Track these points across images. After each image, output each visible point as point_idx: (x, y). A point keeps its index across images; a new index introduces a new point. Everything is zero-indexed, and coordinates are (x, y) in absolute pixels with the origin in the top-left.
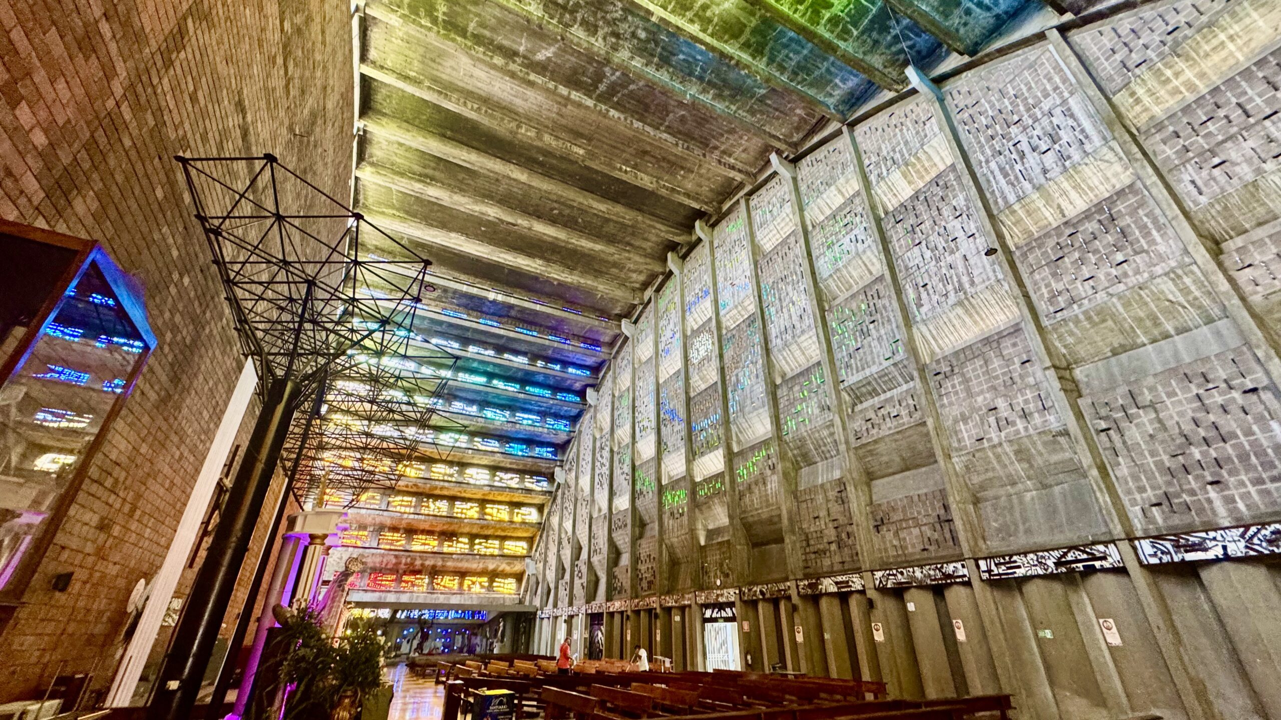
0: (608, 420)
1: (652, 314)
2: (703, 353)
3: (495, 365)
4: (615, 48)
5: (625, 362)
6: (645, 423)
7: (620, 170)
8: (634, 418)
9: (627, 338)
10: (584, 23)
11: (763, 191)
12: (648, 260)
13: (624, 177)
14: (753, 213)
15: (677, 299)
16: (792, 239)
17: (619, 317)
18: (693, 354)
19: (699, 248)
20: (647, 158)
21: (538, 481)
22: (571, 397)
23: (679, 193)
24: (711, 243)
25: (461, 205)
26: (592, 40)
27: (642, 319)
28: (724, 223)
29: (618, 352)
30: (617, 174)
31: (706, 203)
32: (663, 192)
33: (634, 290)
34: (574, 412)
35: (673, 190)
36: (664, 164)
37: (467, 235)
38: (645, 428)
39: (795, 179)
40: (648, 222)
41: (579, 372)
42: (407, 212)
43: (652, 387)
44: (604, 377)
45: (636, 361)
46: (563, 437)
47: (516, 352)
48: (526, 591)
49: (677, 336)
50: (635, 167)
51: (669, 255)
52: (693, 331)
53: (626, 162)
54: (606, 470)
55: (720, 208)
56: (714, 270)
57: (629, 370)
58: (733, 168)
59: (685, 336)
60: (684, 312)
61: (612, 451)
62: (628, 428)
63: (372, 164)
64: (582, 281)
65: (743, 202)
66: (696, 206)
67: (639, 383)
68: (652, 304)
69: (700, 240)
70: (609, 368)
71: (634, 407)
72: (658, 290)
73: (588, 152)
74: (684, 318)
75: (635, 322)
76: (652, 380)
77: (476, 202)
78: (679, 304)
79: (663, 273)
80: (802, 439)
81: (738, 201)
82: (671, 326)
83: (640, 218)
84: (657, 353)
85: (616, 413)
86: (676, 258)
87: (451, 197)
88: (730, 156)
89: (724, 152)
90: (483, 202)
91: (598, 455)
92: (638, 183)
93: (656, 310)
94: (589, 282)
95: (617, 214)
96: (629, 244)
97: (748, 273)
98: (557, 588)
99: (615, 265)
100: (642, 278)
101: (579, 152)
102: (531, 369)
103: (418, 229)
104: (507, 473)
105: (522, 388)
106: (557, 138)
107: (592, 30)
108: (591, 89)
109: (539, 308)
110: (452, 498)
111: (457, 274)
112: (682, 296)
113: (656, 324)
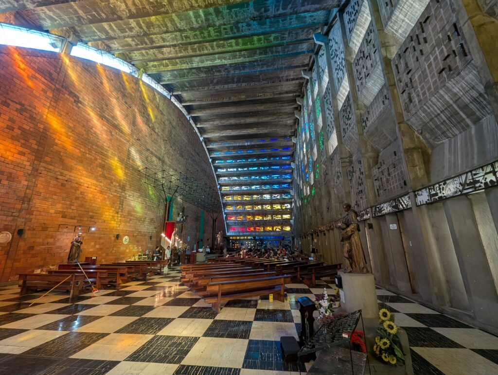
3: (258, 163)
4: (229, 72)
7: (259, 96)
9: (295, 143)
10: (216, 71)
12: (290, 115)
13: (261, 98)
17: (291, 136)
20: (265, 89)
21: (287, 195)
23: (282, 94)
24: (303, 105)
26: (222, 73)
27: (297, 136)
31: (295, 92)
32: (276, 96)
33: (291, 126)
36: (271, 88)
37: (231, 130)
41: (286, 158)
44: (294, 156)
46: (289, 180)
47: (263, 158)
50: (263, 93)
53: (260, 93)
56: (304, 117)
58: (293, 79)
64: (271, 130)
65: (305, 89)
68: (298, 130)
69: (300, 105)
72: (298, 126)
73: (246, 96)
77: (228, 121)
79: (297, 120)
86: (297, 113)
87: (221, 122)
92: (267, 97)
94: (274, 130)
96: (280, 113)
99: (279, 121)
100: (291, 122)
101: (243, 97)
102: (269, 161)
103: (218, 133)
104: (276, 194)
105: (270, 167)
106: (235, 96)
107: (220, 71)
108: (233, 82)
109: (261, 143)
110: (262, 204)
111: (235, 141)
112: (301, 127)
113: (299, 138)
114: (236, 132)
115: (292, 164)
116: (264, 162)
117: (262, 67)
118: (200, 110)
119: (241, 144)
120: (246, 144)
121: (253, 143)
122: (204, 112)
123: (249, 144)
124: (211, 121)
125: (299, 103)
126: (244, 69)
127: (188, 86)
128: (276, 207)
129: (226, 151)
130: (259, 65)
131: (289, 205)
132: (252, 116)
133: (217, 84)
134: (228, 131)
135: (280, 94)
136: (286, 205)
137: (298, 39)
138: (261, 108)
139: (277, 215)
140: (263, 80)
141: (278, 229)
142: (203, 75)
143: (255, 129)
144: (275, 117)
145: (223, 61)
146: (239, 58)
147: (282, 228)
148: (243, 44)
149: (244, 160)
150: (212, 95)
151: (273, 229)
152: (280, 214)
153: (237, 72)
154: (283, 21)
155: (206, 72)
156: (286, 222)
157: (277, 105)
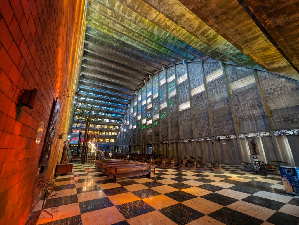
0: (132, 111)
1: (141, 91)
3: (110, 99)
4: (133, 50)
5: (136, 100)
7: (134, 67)
8: (137, 111)
9: (136, 95)
10: (127, 47)
11: (161, 72)
12: (140, 81)
14: (159, 76)
16: (165, 84)
17: (135, 91)
18: (148, 101)
20: (140, 65)
21: (119, 121)
22: (125, 106)
24: (152, 80)
26: (129, 49)
27: (139, 92)
28: (154, 76)
29: (134, 98)
31: (151, 72)
33: (138, 86)
34: (126, 108)
36: (143, 66)
37: (104, 76)
38: (139, 114)
39: (166, 72)
41: (127, 101)
43: (141, 106)
44: (132, 102)
45: (138, 100)
46: (124, 113)
48: (117, 142)
49: (145, 97)
51: (144, 80)
52: (148, 97)
53: (136, 65)
54: (132, 120)
55: (154, 73)
56: (152, 86)
57: (136, 102)
60: (147, 92)
61: (133, 117)
62: (136, 113)
65: (158, 74)
66: (149, 73)
67: (138, 105)
68: (141, 89)
69: (150, 79)
70: (133, 100)
71: (137, 109)
72: (142, 86)
73: (128, 64)
74: (147, 94)
77: (106, 70)
82: (144, 95)
84: (142, 100)
85: (134, 110)
86: (146, 81)
87: (100, 69)
88: (155, 65)
91: (130, 117)
92: (138, 69)
94: (129, 85)
96: (136, 78)
97: (158, 88)
98: (123, 141)
99: (134, 82)
100: (139, 84)
101: (126, 63)
102: (117, 100)
103: (94, 75)
104: (112, 120)
105: (115, 104)
106: (122, 61)
107: (129, 48)
108: (128, 55)
109: (118, 89)
110: (101, 125)
111: (101, 83)
112: (147, 89)
113: (142, 94)
114: (106, 78)
115: (129, 105)
116: (114, 100)
117: (150, 57)
118: (91, 57)
119: (105, 86)
120: (109, 87)
121: (113, 88)
122: (95, 60)
123: (111, 87)
124: (94, 66)
125: (150, 78)
126: (141, 53)
127: (100, 43)
128: (110, 127)
129: (92, 87)
130: (149, 56)
131: (118, 127)
132: (121, 74)
133: (119, 51)
134: (101, 76)
135: (145, 70)
136: (116, 127)
137: (177, 58)
138: (130, 72)
139: (109, 132)
140: (143, 61)
141: (107, 140)
142: (118, 44)
143: (118, 81)
144: (133, 79)
145: (138, 46)
146: (146, 49)
147: (110, 140)
148: (157, 47)
149: (102, 96)
150: (109, 54)
151: (104, 140)
152: (111, 132)
153: (137, 53)
154: (182, 51)
155: (121, 44)
156: (113, 137)
157: (139, 74)
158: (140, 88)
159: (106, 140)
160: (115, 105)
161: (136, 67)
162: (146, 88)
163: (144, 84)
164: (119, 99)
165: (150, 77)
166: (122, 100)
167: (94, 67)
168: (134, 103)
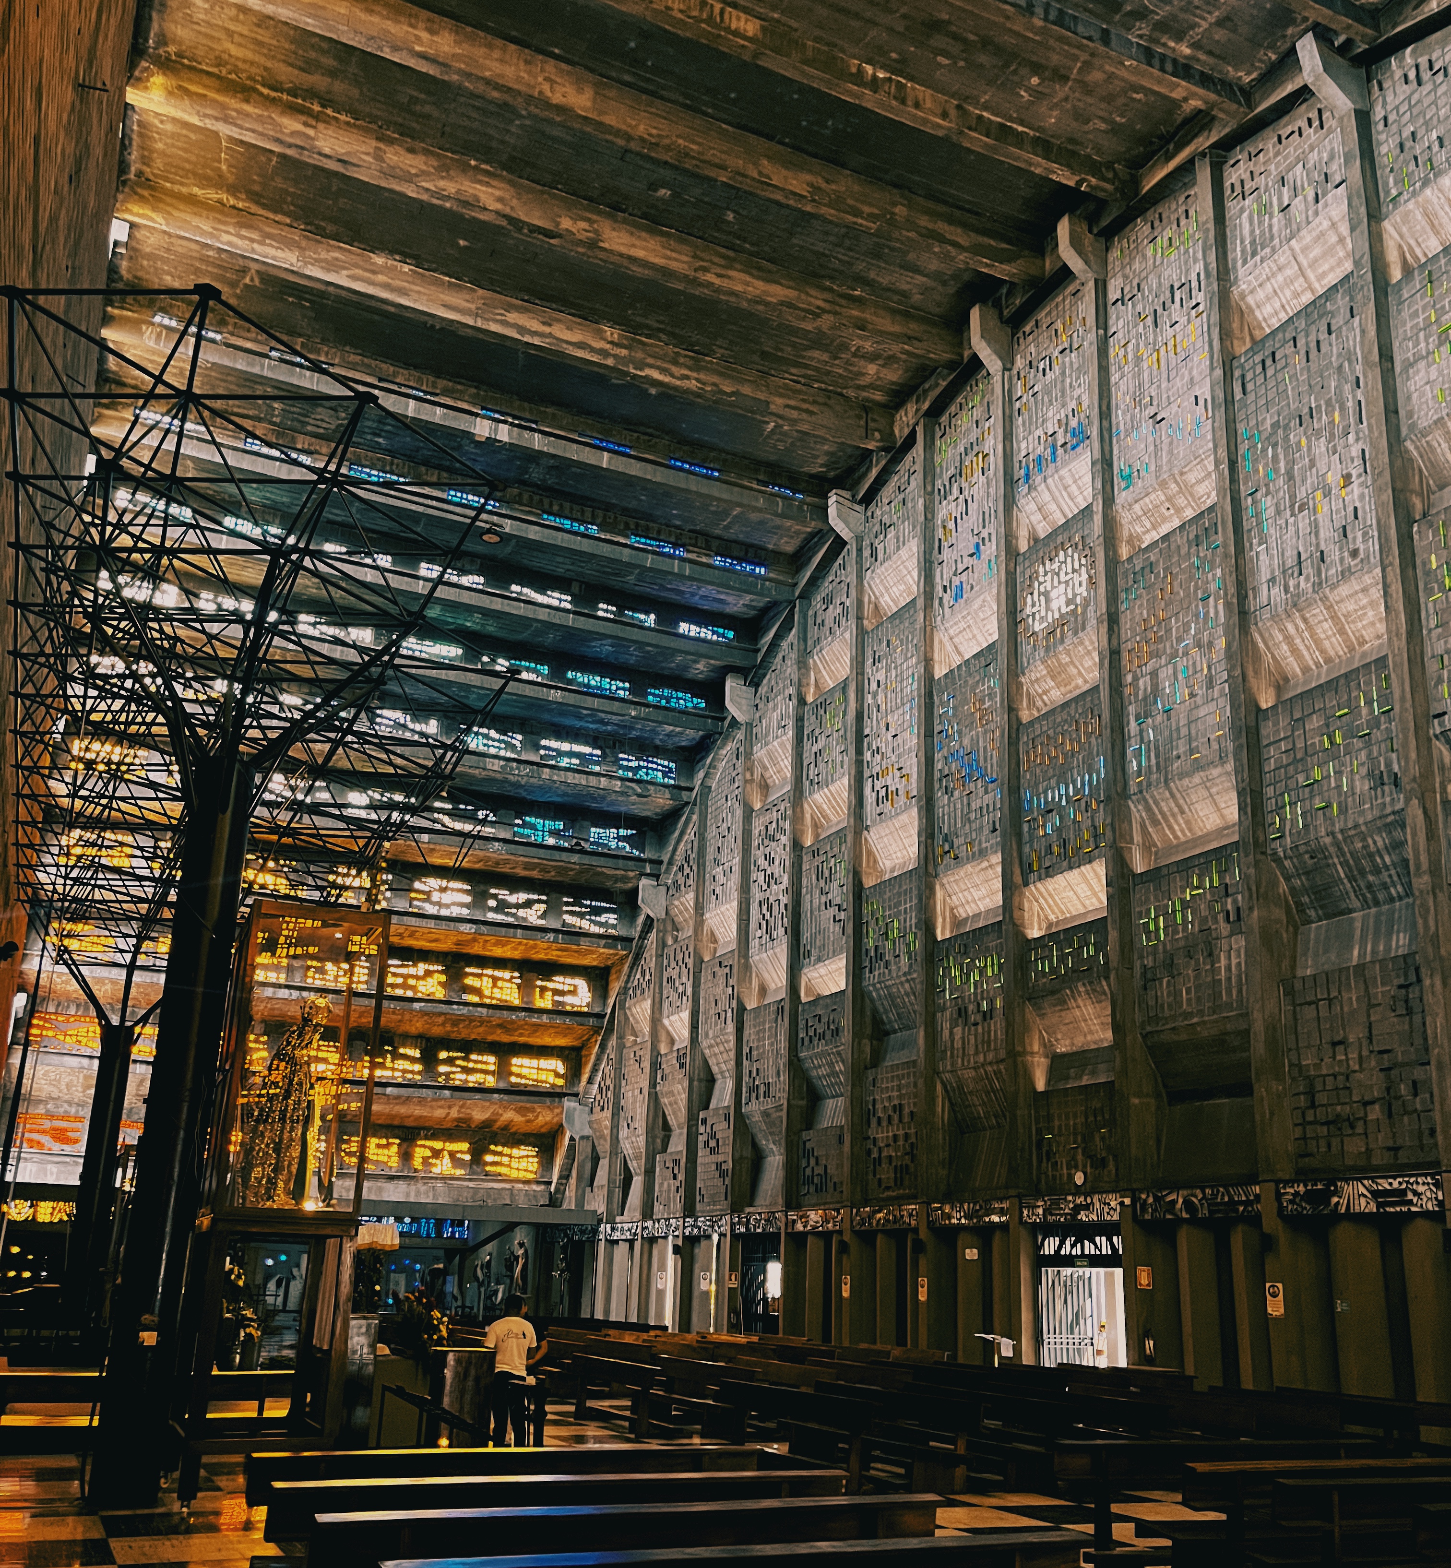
0: (786, 764)
1: (916, 482)
2: (1059, 604)
3: (487, 613)
5: (834, 611)
6: (893, 781)
8: (859, 763)
9: (840, 544)
11: (1267, 142)
13: (869, 100)
14: (1232, 207)
15: (993, 444)
16: (1341, 302)
18: (1032, 606)
19: (1062, 299)
22: (685, 701)
23: (1019, 140)
24: (1101, 287)
25: (409, 178)
27: (887, 492)
28: (1142, 228)
29: (814, 581)
30: (848, 92)
31: (1094, 168)
32: (977, 141)
34: (690, 735)
35: (1003, 133)
36: (983, 59)
37: (418, 261)
38: (889, 795)
39: (1363, 119)
40: (924, 221)
41: (706, 633)
42: (255, 197)
43: (912, 687)
44: (774, 645)
45: (867, 610)
46: (662, 801)
47: (543, 583)
48: (565, 1176)
49: (990, 550)
50: (899, 68)
51: (975, 314)
52: (1035, 540)
54: (779, 893)
55: (1135, 182)
56: (1104, 370)
57: (847, 634)
58: (1183, 70)
59: (1011, 552)
60: (1010, 482)
61: (797, 845)
62: (841, 786)
63: (167, 65)
65: (1204, 175)
66: (1065, 177)
67: (877, 674)
68: (918, 450)
69: (1065, 274)
70: (788, 622)
71: (860, 736)
72: (935, 412)
73: (770, 28)
74: (1010, 502)
75: (868, 499)
76: (912, 665)
77: (444, 169)
78: (996, 462)
79: (951, 366)
80: (1318, 853)
81: (1188, 167)
82: (973, 520)
83: (900, 210)
84: (928, 594)
85: (809, 749)
86: (994, 323)
87: (379, 156)
88: (1179, 37)
89: (1162, 27)
90: (465, 168)
91: (758, 855)
92: (907, 116)
93: (930, 472)
94: (746, 389)
95: (837, 202)
96: (861, 278)
97: (1204, 391)
98: (650, 1172)
99: (819, 341)
100: (893, 375)
101: (743, 24)
102: (583, 623)
103: (287, 244)
110: (384, 952)
112: (1008, 436)
113: (929, 511)
119: (437, 415)
120: (482, 429)
121: (537, 442)
123: (504, 434)
125: (1075, 263)
128: (485, 984)
129: (267, 426)
131: (582, 984)
134: (379, 260)
135: (1006, 133)
136: (560, 983)
139: (469, 1050)
149: (387, 560)
152: (495, 1048)
157: (900, 213)
158: (900, 432)
159: (437, 1154)
160: (555, 695)
161: (874, 84)
162: (996, 421)
163: (976, 363)
164: (605, 610)
165: (1076, 243)
166: (651, 620)
167: (291, 124)
168: (802, 664)
